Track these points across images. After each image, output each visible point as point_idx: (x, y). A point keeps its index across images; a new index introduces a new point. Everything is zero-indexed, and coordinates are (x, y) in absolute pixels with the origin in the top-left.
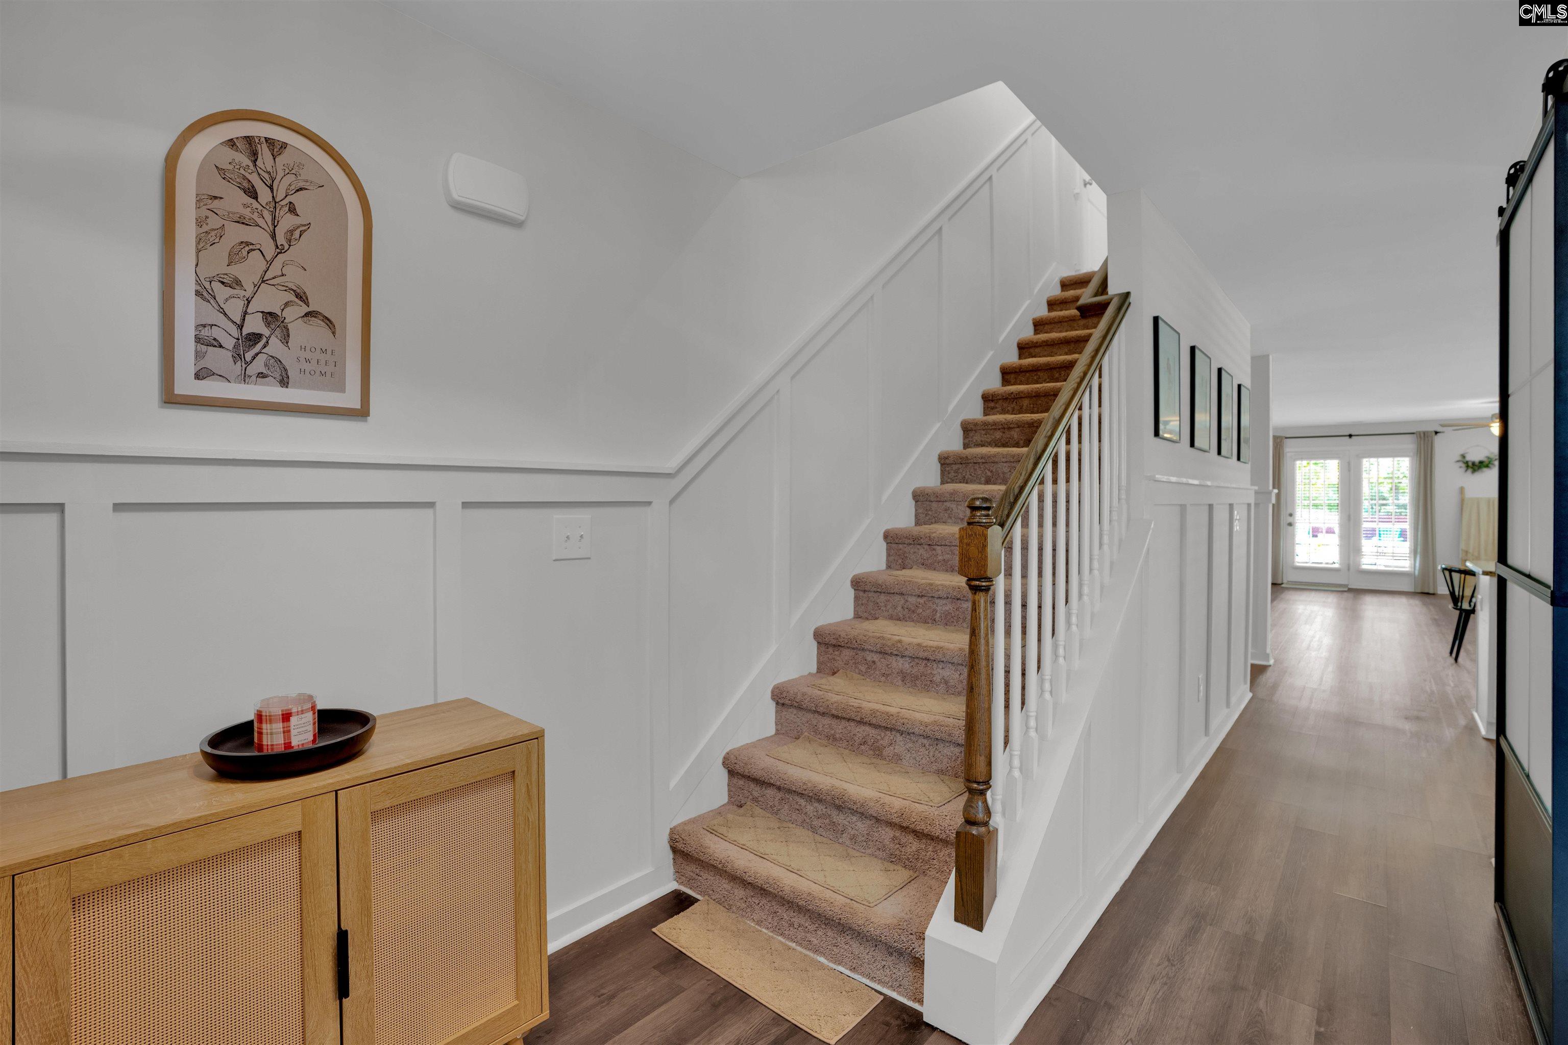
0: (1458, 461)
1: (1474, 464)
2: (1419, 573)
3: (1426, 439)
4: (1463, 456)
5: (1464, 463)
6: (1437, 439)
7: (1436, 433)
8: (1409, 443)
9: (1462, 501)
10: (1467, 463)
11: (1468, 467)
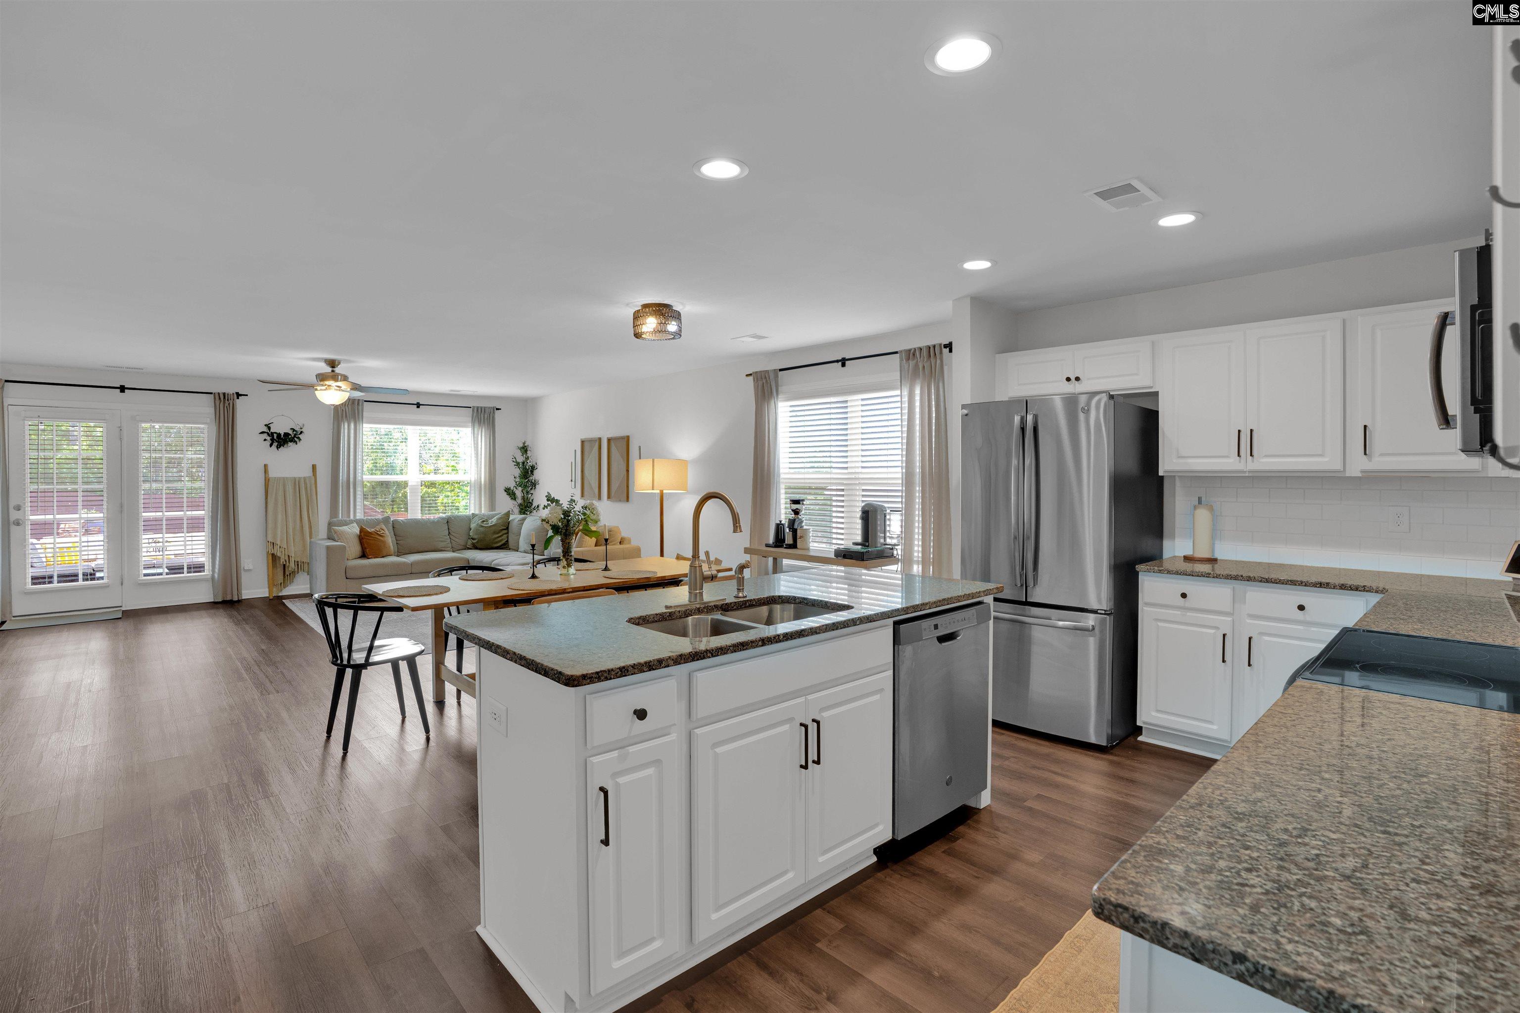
0: (262, 433)
1: (279, 435)
2: (219, 575)
3: (226, 401)
4: (268, 426)
5: (268, 434)
6: (239, 402)
7: (238, 395)
8: (206, 406)
9: (267, 481)
10: (271, 435)
11: (273, 440)
